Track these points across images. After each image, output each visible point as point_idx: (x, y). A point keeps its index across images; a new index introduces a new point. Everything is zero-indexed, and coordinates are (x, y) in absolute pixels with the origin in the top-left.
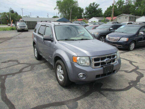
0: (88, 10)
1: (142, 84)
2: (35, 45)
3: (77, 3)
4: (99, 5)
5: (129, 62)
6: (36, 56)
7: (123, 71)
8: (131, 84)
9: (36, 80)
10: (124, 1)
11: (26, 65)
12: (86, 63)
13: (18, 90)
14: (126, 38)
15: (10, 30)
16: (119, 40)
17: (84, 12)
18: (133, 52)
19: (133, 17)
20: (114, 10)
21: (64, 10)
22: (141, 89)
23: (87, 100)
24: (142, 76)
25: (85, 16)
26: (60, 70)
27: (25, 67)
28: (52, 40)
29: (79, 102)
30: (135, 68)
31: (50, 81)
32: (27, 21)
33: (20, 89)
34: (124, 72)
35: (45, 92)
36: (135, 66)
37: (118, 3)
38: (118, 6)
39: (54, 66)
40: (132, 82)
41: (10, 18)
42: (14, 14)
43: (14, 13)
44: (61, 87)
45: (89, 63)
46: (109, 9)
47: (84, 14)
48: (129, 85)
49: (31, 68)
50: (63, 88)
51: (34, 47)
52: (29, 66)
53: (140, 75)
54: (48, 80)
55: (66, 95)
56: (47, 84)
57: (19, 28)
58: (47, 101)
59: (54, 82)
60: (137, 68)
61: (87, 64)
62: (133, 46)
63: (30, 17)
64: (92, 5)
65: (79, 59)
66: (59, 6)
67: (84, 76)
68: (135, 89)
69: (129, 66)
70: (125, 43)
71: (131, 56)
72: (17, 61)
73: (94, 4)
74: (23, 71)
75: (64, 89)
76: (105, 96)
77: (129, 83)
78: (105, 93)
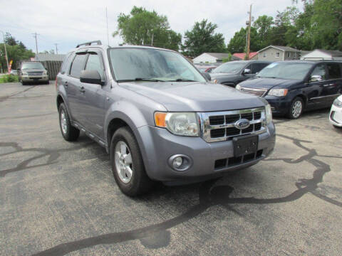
0: (191, 38)
1: (328, 186)
2: (62, 104)
3: (166, 20)
4: (216, 26)
5: (292, 141)
6: (65, 132)
7: (280, 159)
8: (303, 187)
9: (61, 185)
10: (272, 19)
11: (38, 153)
12: (188, 129)
13: (11, 208)
14: (283, 90)
15: (5, 82)
16: (266, 94)
17: (183, 41)
18: (300, 121)
19: (293, 53)
20: (251, 37)
21: (136, 37)
22: (328, 196)
23: (193, 225)
24: (326, 168)
25: (186, 50)
26: (122, 155)
27: (35, 158)
28: (102, 81)
29: (173, 230)
30: (307, 153)
31: (99, 186)
32: (47, 62)
33: (17, 205)
34: (282, 161)
35: (82, 211)
36: (307, 149)
37: (258, 22)
38: (260, 28)
39: (109, 146)
40: (304, 181)
41: (6, 56)
42: (15, 46)
43: (15, 44)
44: (127, 198)
45: (196, 128)
46: (239, 35)
47: (183, 48)
48: (297, 189)
49: (50, 158)
50: (130, 200)
51: (60, 109)
52: (46, 154)
53: (321, 168)
54: (94, 185)
55: (139, 216)
56: (91, 193)
57: (25, 76)
58: (88, 231)
59: (108, 187)
60: (313, 152)
61: (192, 131)
62: (298, 107)
63: (56, 53)
64: (200, 27)
65: (172, 120)
66: (125, 28)
67: (185, 162)
68: (314, 196)
69: (294, 150)
70: (281, 102)
71: (296, 129)
72: (15, 145)
73: (204, 23)
74: (28, 165)
75: (133, 202)
76: (240, 214)
77: (298, 185)
78: (239, 208)
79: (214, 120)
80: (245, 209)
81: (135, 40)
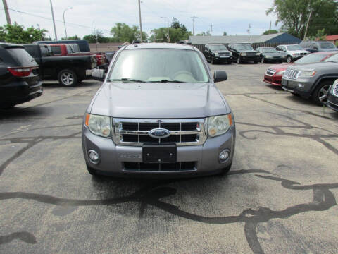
8: (248, 215)
43: (179, 27)
48: (238, 215)
68: (242, 228)
76: (141, 216)
77: (245, 212)
78: (149, 211)
79: (126, 126)
80: (152, 214)
81: (292, 16)
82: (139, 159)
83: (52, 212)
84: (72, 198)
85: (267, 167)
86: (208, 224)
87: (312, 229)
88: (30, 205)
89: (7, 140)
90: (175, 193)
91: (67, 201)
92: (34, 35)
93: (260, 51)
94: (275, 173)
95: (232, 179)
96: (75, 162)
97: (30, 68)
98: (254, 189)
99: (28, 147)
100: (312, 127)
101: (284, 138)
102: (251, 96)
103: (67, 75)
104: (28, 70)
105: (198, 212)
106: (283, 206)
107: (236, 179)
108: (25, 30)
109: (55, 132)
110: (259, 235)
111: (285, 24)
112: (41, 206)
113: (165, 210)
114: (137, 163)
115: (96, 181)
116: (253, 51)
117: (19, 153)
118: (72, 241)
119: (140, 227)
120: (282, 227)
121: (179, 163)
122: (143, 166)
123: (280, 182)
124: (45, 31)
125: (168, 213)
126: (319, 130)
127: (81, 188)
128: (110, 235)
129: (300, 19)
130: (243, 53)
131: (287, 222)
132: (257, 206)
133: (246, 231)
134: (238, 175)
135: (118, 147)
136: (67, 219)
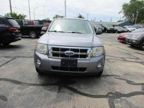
8: (110, 95)
48: (105, 95)
76: (58, 92)
77: (109, 93)
78: (63, 90)
80: (64, 92)
81: (130, 15)
82: (59, 65)
83: (17, 88)
84: (28, 82)
85: (119, 74)
86: (91, 98)
87: (142, 103)
88: (8, 84)
89: (3, 57)
90: (75, 83)
91: (25, 83)
92: (21, 17)
93: (116, 28)
94: (123, 77)
95: (103, 79)
96: (31, 67)
97: (17, 28)
98: (113, 83)
99: (11, 60)
100: (140, 59)
101: (127, 63)
102: (112, 45)
103: (33, 33)
104: (16, 28)
105: (86, 92)
106: (127, 92)
107: (105, 79)
108: (18, 15)
109: (25, 55)
110: (116, 105)
111: (127, 18)
112: (13, 85)
113: (71, 90)
114: (58, 67)
115: (39, 75)
116: (113, 28)
117: (8, 62)
118: (24, 101)
119: (58, 97)
120: (127, 102)
121: (78, 68)
122: (61, 68)
123: (126, 81)
124: (26, 16)
125: (71, 92)
126: (143, 60)
127: (32, 78)
128: (43, 100)
129: (133, 16)
130: (109, 28)
131: (129, 99)
132: (115, 91)
133: (109, 102)
134: (105, 77)
135: (50, 59)
136: (23, 91)
